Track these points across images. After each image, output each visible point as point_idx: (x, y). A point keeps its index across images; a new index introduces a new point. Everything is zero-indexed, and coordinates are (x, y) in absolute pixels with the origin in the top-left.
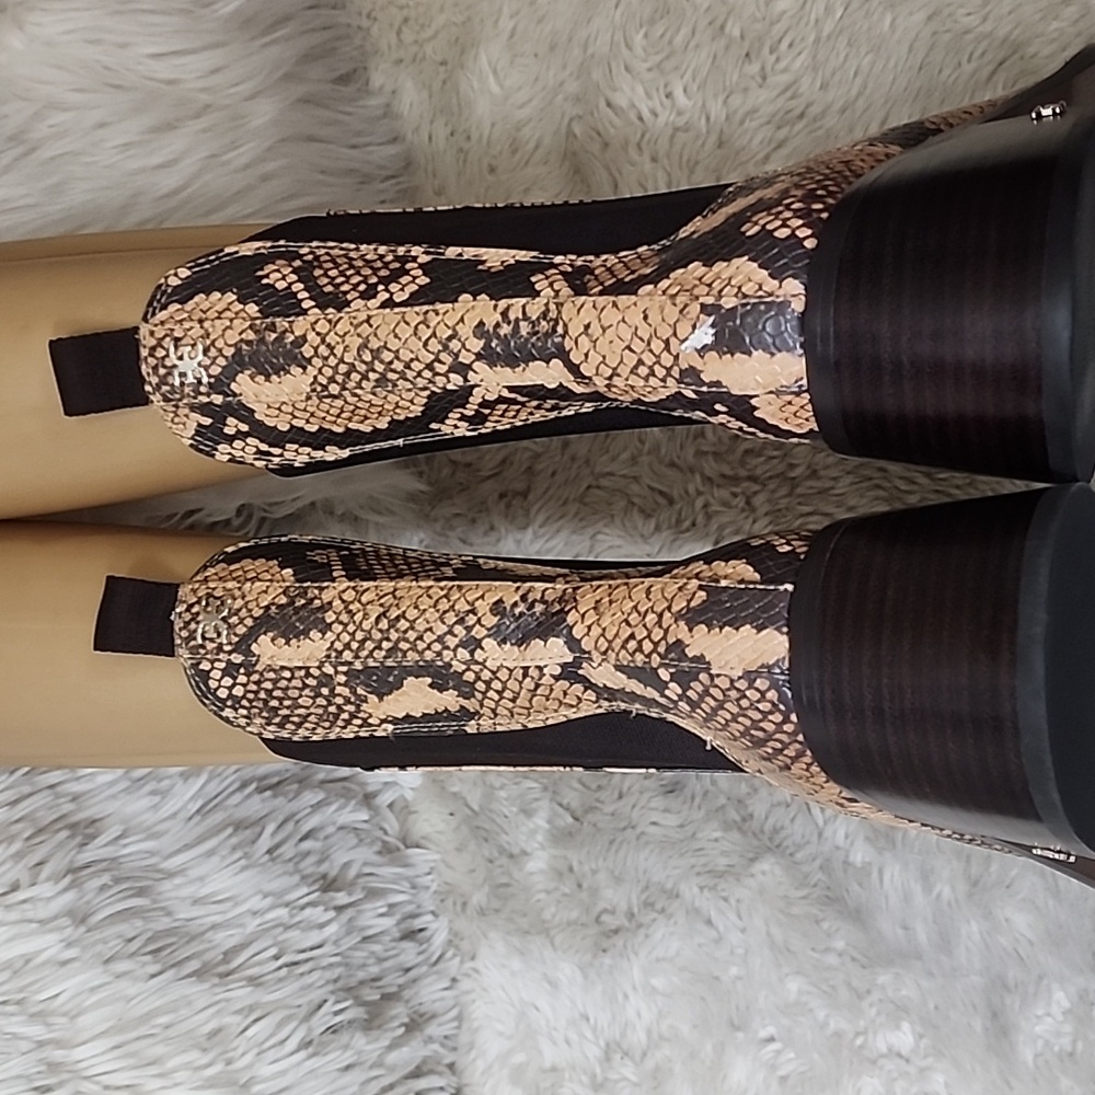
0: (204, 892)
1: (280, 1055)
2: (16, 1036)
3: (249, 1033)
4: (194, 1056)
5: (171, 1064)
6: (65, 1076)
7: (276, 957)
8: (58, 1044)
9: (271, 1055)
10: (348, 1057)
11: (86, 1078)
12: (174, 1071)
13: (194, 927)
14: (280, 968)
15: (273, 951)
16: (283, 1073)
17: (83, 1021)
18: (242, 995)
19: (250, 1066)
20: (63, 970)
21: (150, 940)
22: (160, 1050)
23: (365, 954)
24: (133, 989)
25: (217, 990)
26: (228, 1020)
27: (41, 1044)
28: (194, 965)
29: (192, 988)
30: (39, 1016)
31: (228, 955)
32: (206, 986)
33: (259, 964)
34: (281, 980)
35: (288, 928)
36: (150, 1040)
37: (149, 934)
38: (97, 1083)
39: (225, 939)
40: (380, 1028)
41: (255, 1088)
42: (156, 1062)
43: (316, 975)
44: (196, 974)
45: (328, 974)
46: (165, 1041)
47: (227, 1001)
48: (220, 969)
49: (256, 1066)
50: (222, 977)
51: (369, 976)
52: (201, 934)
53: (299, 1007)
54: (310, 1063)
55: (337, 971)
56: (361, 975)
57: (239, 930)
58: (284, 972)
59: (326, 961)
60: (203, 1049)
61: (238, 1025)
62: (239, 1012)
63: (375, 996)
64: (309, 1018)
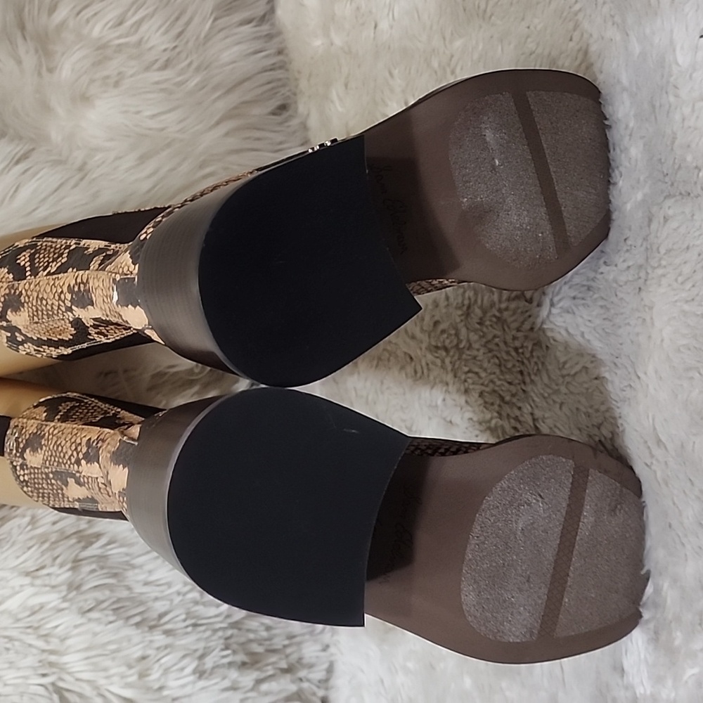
0: (152, 578)
2: (30, 645)
3: (163, 661)
4: (123, 669)
5: (112, 672)
6: (54, 670)
7: (185, 620)
8: (52, 652)
9: (174, 675)
10: (227, 683)
11: (68, 673)
12: (113, 676)
13: (143, 598)
14: (187, 627)
15: (183, 617)
16: (183, 686)
17: (69, 642)
18: (159, 639)
19: (159, 679)
20: (60, 614)
21: (114, 603)
22: (108, 663)
24: (98, 628)
26: (150, 652)
27: (44, 651)
28: (138, 619)
29: (131, 631)
30: (45, 637)
31: (161, 616)
32: (139, 631)
34: (187, 633)
35: (196, 603)
36: (104, 657)
37: (115, 599)
38: (73, 677)
39: (160, 606)
40: (258, 669)
41: (165, 693)
42: (105, 670)
43: (208, 633)
44: (137, 625)
45: (220, 633)
46: (113, 659)
47: (151, 641)
48: (153, 623)
49: (163, 680)
50: (152, 628)
51: (258, 637)
52: (146, 602)
53: (196, 651)
54: (202, 683)
55: (229, 632)
56: (251, 636)
57: (168, 603)
58: (190, 629)
59: (218, 626)
60: (130, 667)
61: (156, 656)
62: (158, 649)
63: (260, 649)
64: (202, 657)
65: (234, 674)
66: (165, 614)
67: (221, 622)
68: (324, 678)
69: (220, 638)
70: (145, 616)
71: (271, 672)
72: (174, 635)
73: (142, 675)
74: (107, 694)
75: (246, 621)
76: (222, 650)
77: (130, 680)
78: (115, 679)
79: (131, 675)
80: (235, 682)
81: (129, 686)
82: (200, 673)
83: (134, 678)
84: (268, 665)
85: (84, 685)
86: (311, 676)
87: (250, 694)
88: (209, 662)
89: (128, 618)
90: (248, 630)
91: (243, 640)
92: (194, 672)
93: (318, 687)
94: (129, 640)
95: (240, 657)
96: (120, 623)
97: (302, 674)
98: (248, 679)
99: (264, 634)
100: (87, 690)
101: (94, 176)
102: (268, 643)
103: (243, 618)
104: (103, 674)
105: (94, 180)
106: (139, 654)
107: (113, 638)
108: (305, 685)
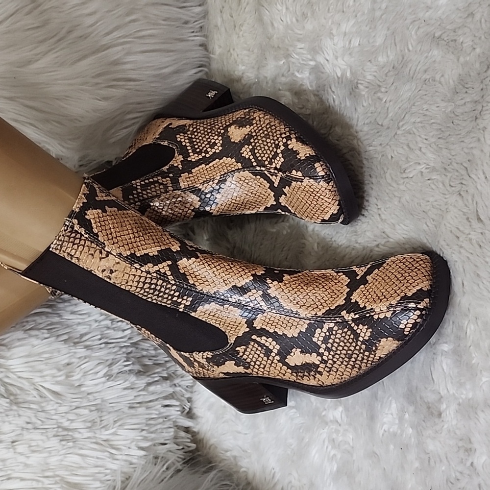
0: (76, 309)
1: (94, 378)
3: (83, 367)
4: (54, 371)
5: (45, 373)
7: (100, 339)
9: (90, 377)
10: (127, 384)
11: (12, 372)
12: (47, 376)
13: (69, 322)
14: (101, 344)
15: (99, 337)
16: (96, 385)
18: (81, 351)
19: (79, 379)
21: (49, 325)
22: (43, 367)
23: (149, 345)
24: (36, 342)
25: (71, 348)
26: (73, 360)
28: (65, 337)
29: (61, 346)
31: (82, 336)
32: (67, 346)
33: (93, 341)
34: (101, 348)
35: (108, 328)
36: (40, 362)
37: (49, 323)
38: (16, 375)
39: (82, 329)
40: (148, 376)
41: (83, 389)
42: (40, 371)
43: (116, 349)
44: (65, 341)
45: (124, 350)
46: (46, 364)
47: (75, 353)
48: (76, 340)
49: (82, 380)
50: (75, 343)
51: (149, 354)
52: (72, 326)
53: (107, 360)
54: (110, 384)
55: (130, 350)
56: (145, 353)
57: (88, 327)
58: (103, 345)
59: (123, 344)
60: (59, 370)
61: (78, 363)
62: (80, 358)
63: (150, 363)
64: (110, 365)
65: (133, 378)
66: (86, 334)
67: (125, 342)
68: (190, 385)
69: (124, 352)
70: (71, 335)
71: (156, 379)
72: (92, 349)
73: (68, 376)
74: (41, 388)
75: (141, 343)
76: (125, 361)
77: (59, 379)
78: (48, 378)
79: (60, 376)
80: (133, 383)
81: (58, 383)
82: (109, 376)
83: (63, 378)
84: (154, 374)
85: (24, 382)
86: (183, 383)
87: (141, 393)
88: (115, 369)
89: (58, 336)
90: (143, 349)
91: (139, 355)
92: (105, 375)
93: (186, 390)
94: (59, 352)
95: (137, 367)
96: (53, 339)
97: (176, 381)
98: (142, 382)
99: (153, 352)
100: (26, 385)
101: (46, 7)
102: (155, 358)
103: (139, 341)
104: (39, 374)
105: (45, 10)
106: (66, 361)
107: (47, 349)
108: (178, 389)
